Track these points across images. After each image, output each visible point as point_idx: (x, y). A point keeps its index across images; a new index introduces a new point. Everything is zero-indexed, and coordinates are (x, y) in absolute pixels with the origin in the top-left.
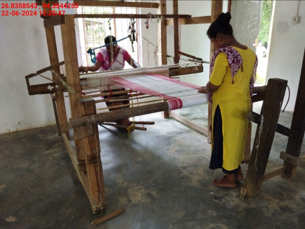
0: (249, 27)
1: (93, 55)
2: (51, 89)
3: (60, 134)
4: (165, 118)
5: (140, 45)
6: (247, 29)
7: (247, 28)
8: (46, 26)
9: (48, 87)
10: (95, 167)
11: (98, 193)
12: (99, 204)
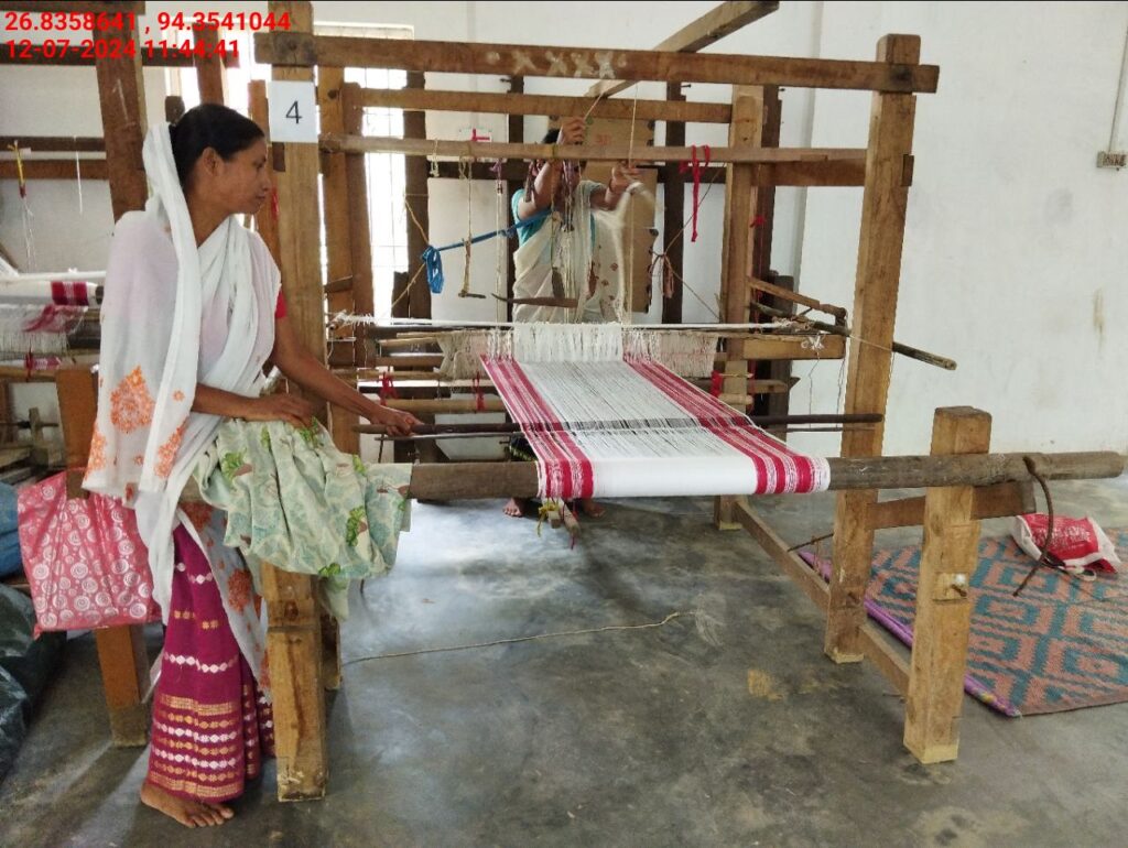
10: (290, 642)
11: (295, 733)
12: (300, 774)
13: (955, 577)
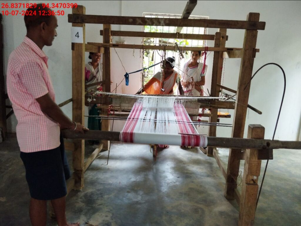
4: (208, 156)
13: (253, 177)
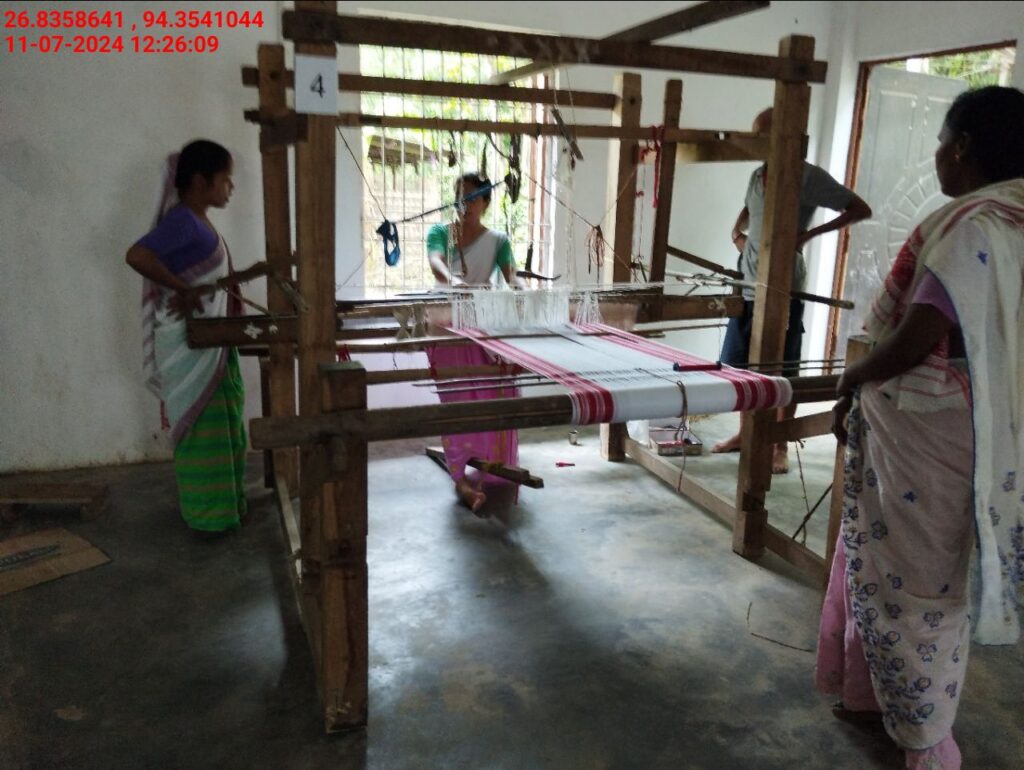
0: (921, 181)
1: (392, 240)
2: (254, 336)
3: (270, 482)
4: (611, 460)
5: (549, 221)
6: (917, 188)
7: (916, 185)
8: (264, 147)
9: (246, 328)
10: (346, 578)
11: (346, 667)
12: (348, 705)
